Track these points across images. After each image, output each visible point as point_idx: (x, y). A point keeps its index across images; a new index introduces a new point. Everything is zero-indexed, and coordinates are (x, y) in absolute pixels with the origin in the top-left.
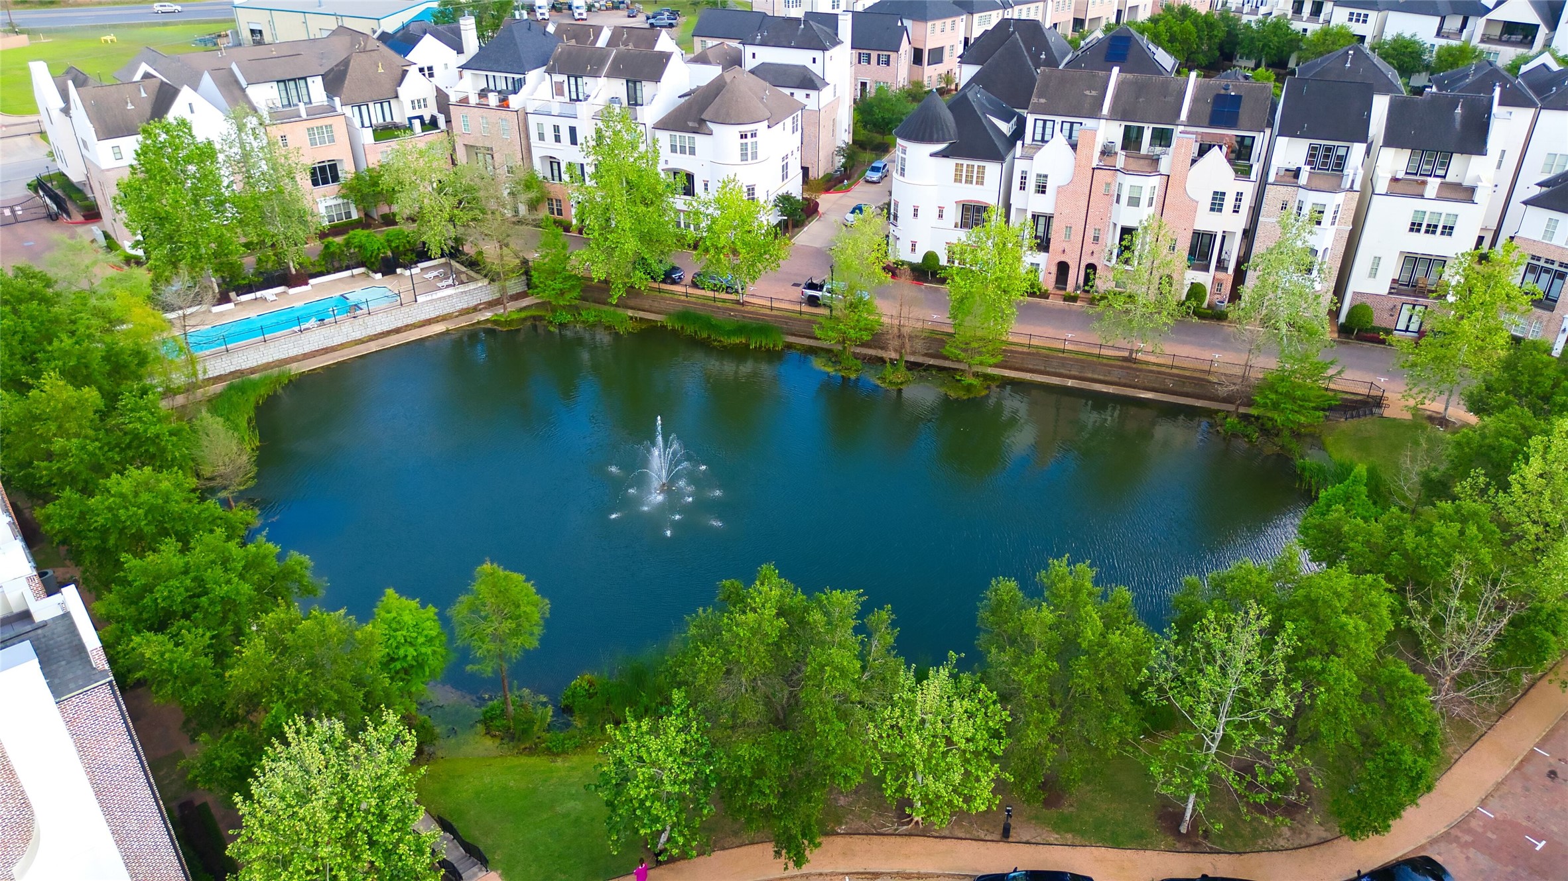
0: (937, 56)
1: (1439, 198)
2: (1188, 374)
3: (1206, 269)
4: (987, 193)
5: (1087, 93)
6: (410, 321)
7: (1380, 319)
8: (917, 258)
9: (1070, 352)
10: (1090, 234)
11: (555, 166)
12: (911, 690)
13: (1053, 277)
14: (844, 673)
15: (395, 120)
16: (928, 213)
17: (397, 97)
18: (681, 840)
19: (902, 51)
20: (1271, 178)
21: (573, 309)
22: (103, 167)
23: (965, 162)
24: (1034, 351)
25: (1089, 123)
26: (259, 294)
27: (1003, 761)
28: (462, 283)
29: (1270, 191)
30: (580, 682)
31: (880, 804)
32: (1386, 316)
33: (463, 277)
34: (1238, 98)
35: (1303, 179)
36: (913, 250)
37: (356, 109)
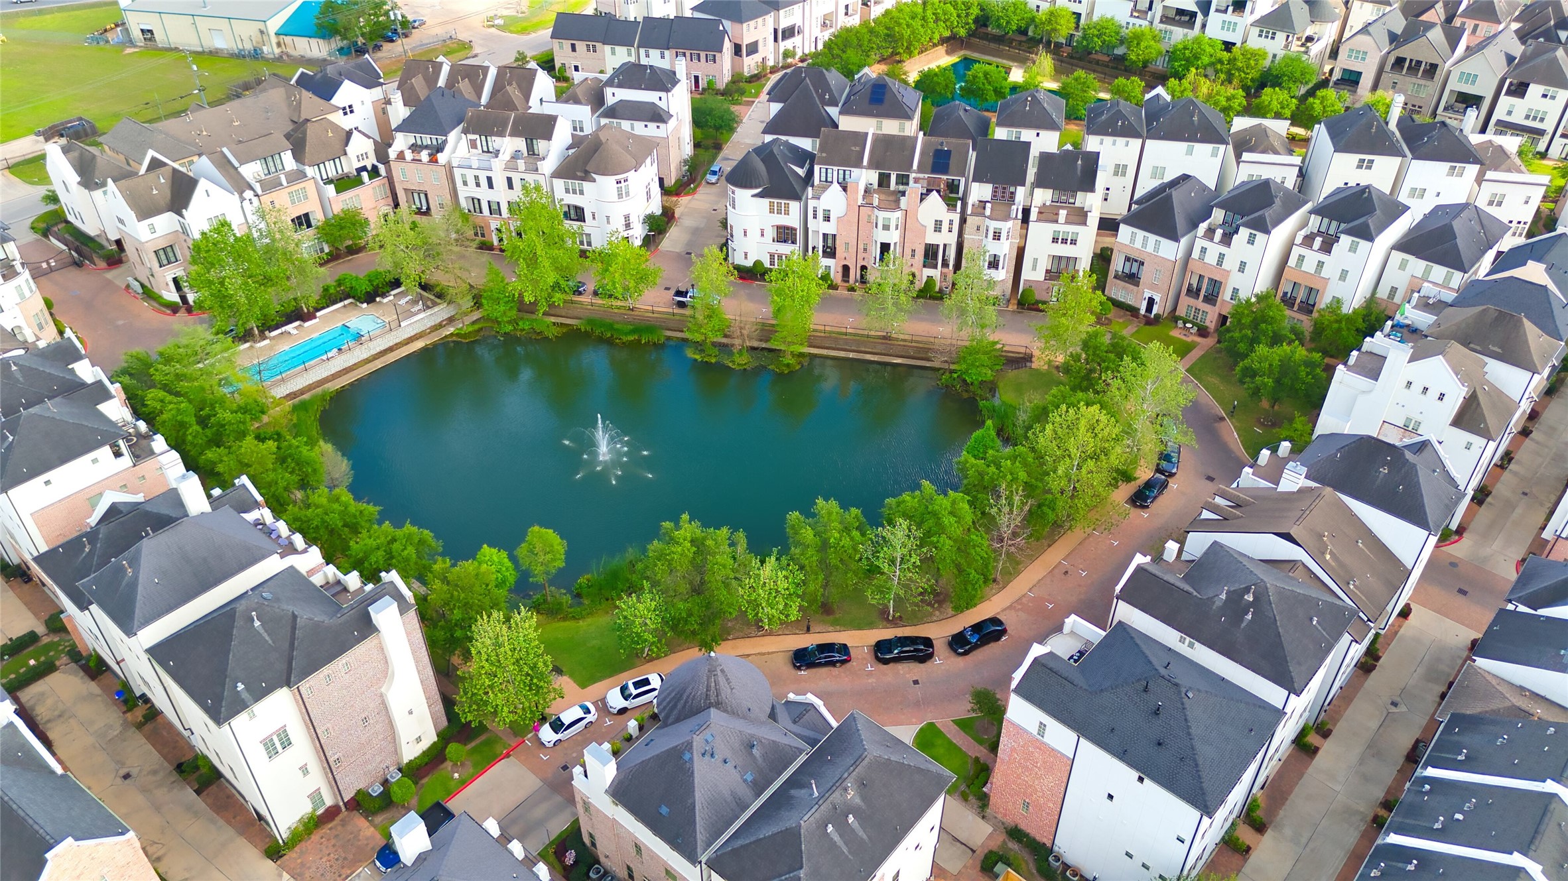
0: (753, 48)
1: (1067, 222)
2: (921, 345)
3: (935, 267)
4: (792, 219)
5: (853, 148)
6: (398, 341)
7: (1038, 295)
8: (749, 263)
9: (851, 334)
10: (861, 247)
11: (476, 201)
12: (759, 569)
13: (840, 275)
14: (724, 566)
15: (345, 171)
16: (754, 234)
17: (346, 154)
18: (655, 650)
19: (725, 50)
20: (969, 212)
21: (514, 322)
22: (143, 241)
23: (776, 201)
24: (827, 335)
25: (856, 172)
26: (283, 329)
27: (802, 597)
28: (429, 308)
29: (970, 219)
30: (582, 580)
31: (748, 623)
32: (1044, 293)
33: (429, 303)
34: (949, 152)
35: (988, 212)
36: (746, 258)
37: (316, 167)
